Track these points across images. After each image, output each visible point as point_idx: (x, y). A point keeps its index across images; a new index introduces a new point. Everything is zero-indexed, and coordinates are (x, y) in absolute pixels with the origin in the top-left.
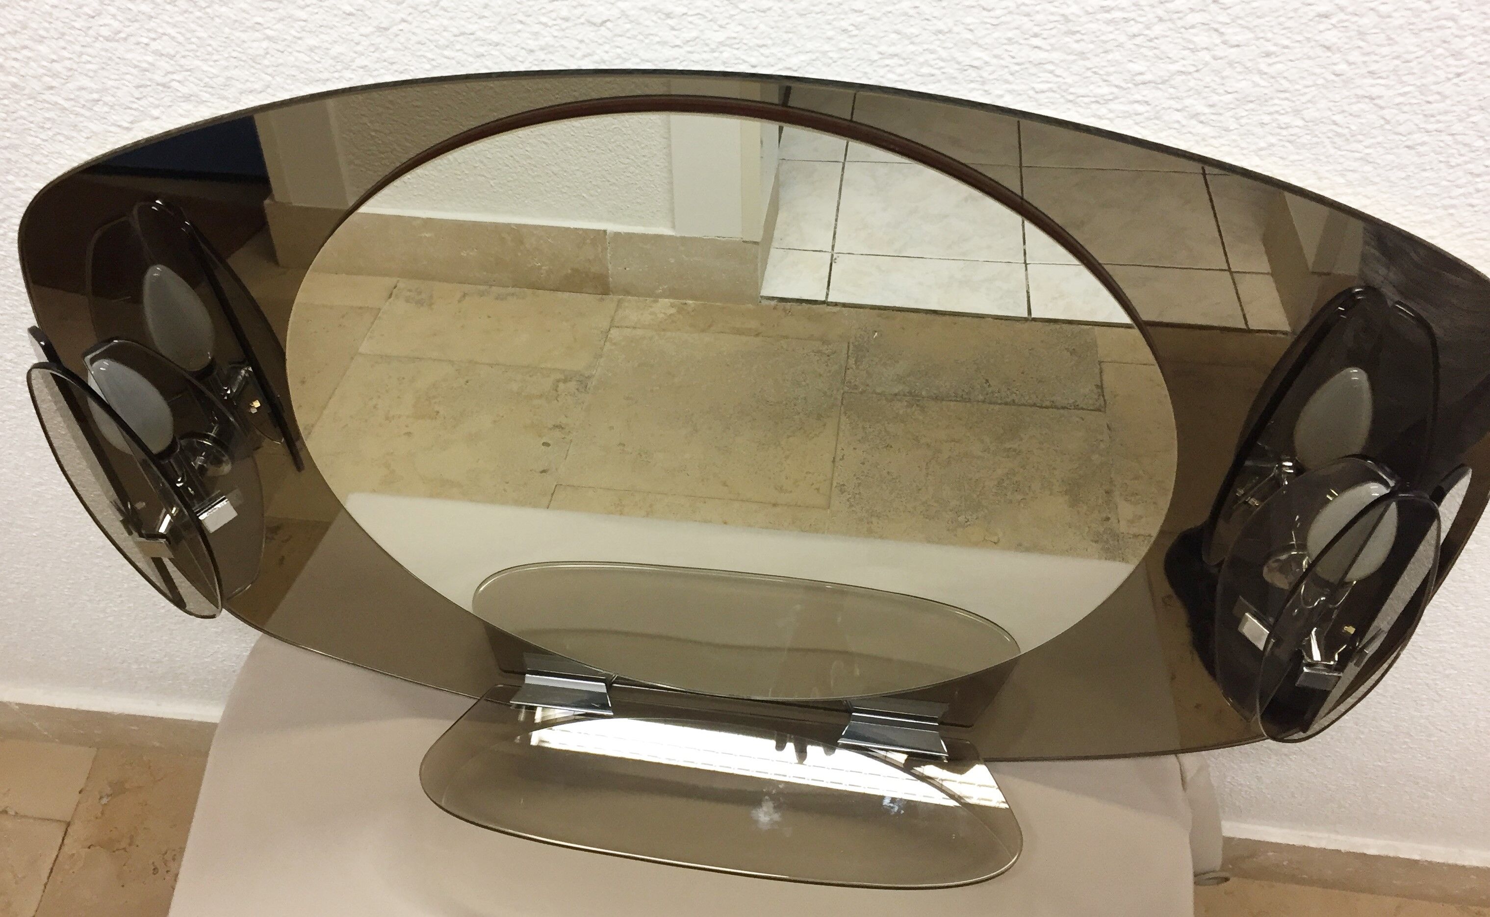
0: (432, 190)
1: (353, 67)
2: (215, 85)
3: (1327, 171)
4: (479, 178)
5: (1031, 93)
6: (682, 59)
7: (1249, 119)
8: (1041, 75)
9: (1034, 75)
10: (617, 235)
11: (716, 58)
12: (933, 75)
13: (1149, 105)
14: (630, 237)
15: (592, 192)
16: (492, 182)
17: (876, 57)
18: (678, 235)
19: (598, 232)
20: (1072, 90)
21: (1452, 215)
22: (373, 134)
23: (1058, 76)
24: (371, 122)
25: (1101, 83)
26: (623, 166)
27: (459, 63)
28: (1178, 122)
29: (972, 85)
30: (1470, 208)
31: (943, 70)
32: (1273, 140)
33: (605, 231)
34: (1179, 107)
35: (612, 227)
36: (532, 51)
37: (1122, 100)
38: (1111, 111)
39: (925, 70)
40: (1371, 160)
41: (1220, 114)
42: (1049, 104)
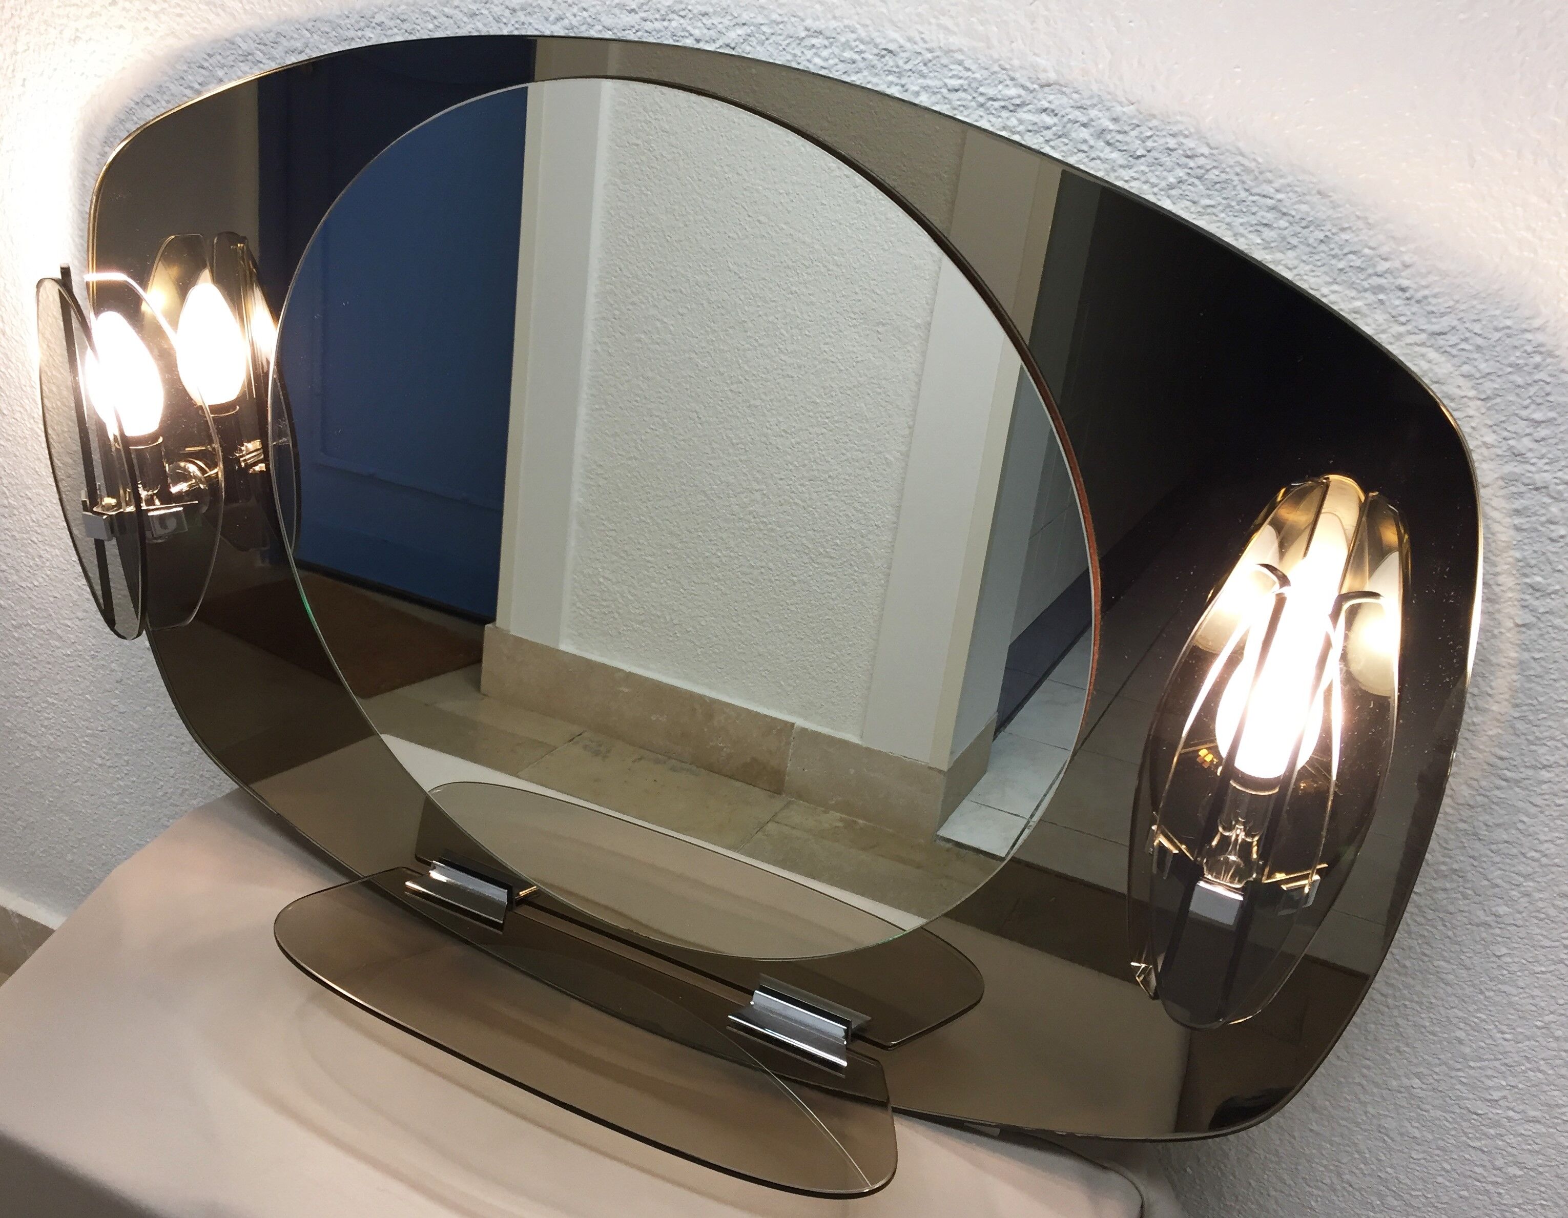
1: (373, 24)
2: (267, 43)
3: (1241, 224)
4: (688, 643)
5: (944, 91)
6: (637, 27)
7: (1155, 141)
8: (952, 67)
9: (946, 66)
10: (804, 730)
11: (666, 28)
12: (854, 62)
13: (1056, 115)
14: (816, 736)
15: (790, 682)
16: (699, 650)
17: (803, 34)
18: (865, 746)
19: (786, 723)
20: (982, 89)
21: (1381, 302)
22: (601, 580)
23: (968, 70)
24: (603, 568)
25: (1008, 82)
26: (827, 660)
27: (456, 23)
28: (1085, 141)
29: (891, 78)
30: (1400, 293)
31: (863, 55)
32: (1181, 173)
33: (793, 724)
34: (1084, 119)
35: (800, 722)
36: (514, 10)
37: (1030, 107)
38: (1021, 122)
39: (847, 54)
40: (1284, 210)
41: (1125, 132)
42: (961, 108)
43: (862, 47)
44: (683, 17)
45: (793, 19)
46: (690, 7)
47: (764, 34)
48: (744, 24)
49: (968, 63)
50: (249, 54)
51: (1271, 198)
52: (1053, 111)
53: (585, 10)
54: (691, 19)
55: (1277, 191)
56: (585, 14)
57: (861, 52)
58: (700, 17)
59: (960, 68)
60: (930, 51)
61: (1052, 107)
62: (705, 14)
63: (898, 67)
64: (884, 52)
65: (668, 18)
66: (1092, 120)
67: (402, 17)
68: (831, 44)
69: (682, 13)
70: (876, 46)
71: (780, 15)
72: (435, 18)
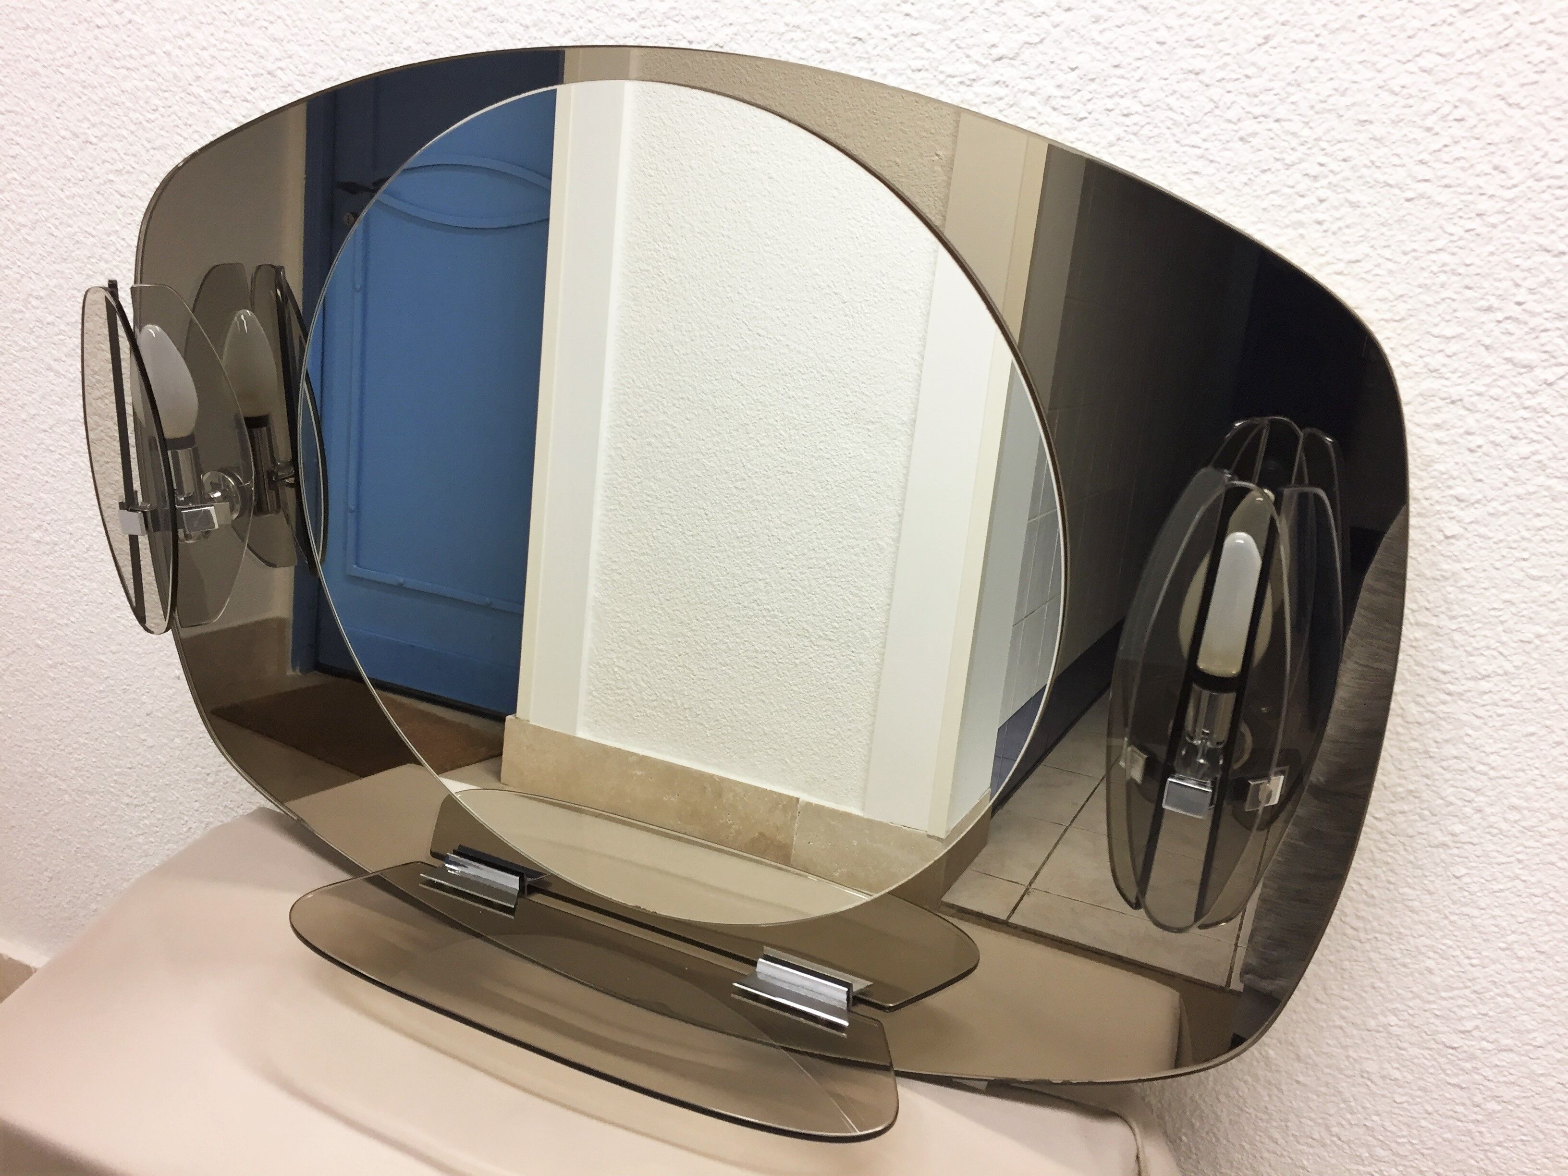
0: (654, 731)
3: (1175, 174)
4: (698, 727)
5: (909, 72)
7: (1095, 104)
9: (909, 49)
10: (809, 804)
11: (662, 33)
12: (828, 52)
13: (1007, 86)
14: (818, 811)
15: (794, 758)
16: (708, 733)
17: (783, 29)
18: (866, 817)
19: (791, 798)
20: (941, 68)
21: (1302, 236)
22: (616, 669)
23: (929, 51)
24: (618, 658)
25: (965, 59)
26: (828, 737)
28: (1034, 108)
29: (862, 64)
30: (1318, 227)
31: (836, 45)
32: (1119, 131)
33: (798, 799)
34: (1032, 88)
35: (804, 797)
37: (984, 81)
38: (977, 95)
39: (823, 45)
40: (1211, 158)
41: (1068, 97)
42: (925, 87)
43: (835, 37)
46: (683, 13)
47: (748, 31)
48: (731, 24)
49: (928, 45)
50: (289, 85)
51: (1199, 148)
52: (1004, 82)
53: (590, 21)
54: (684, 23)
55: (1204, 140)
56: (590, 26)
57: (834, 42)
58: (693, 21)
59: (921, 50)
60: (895, 36)
61: (1002, 79)
62: (696, 18)
63: (867, 53)
64: (855, 41)
65: (664, 23)
66: (1039, 89)
67: (427, 41)
68: (808, 36)
69: (676, 19)
70: (847, 35)
71: (763, 14)
72: (457, 39)
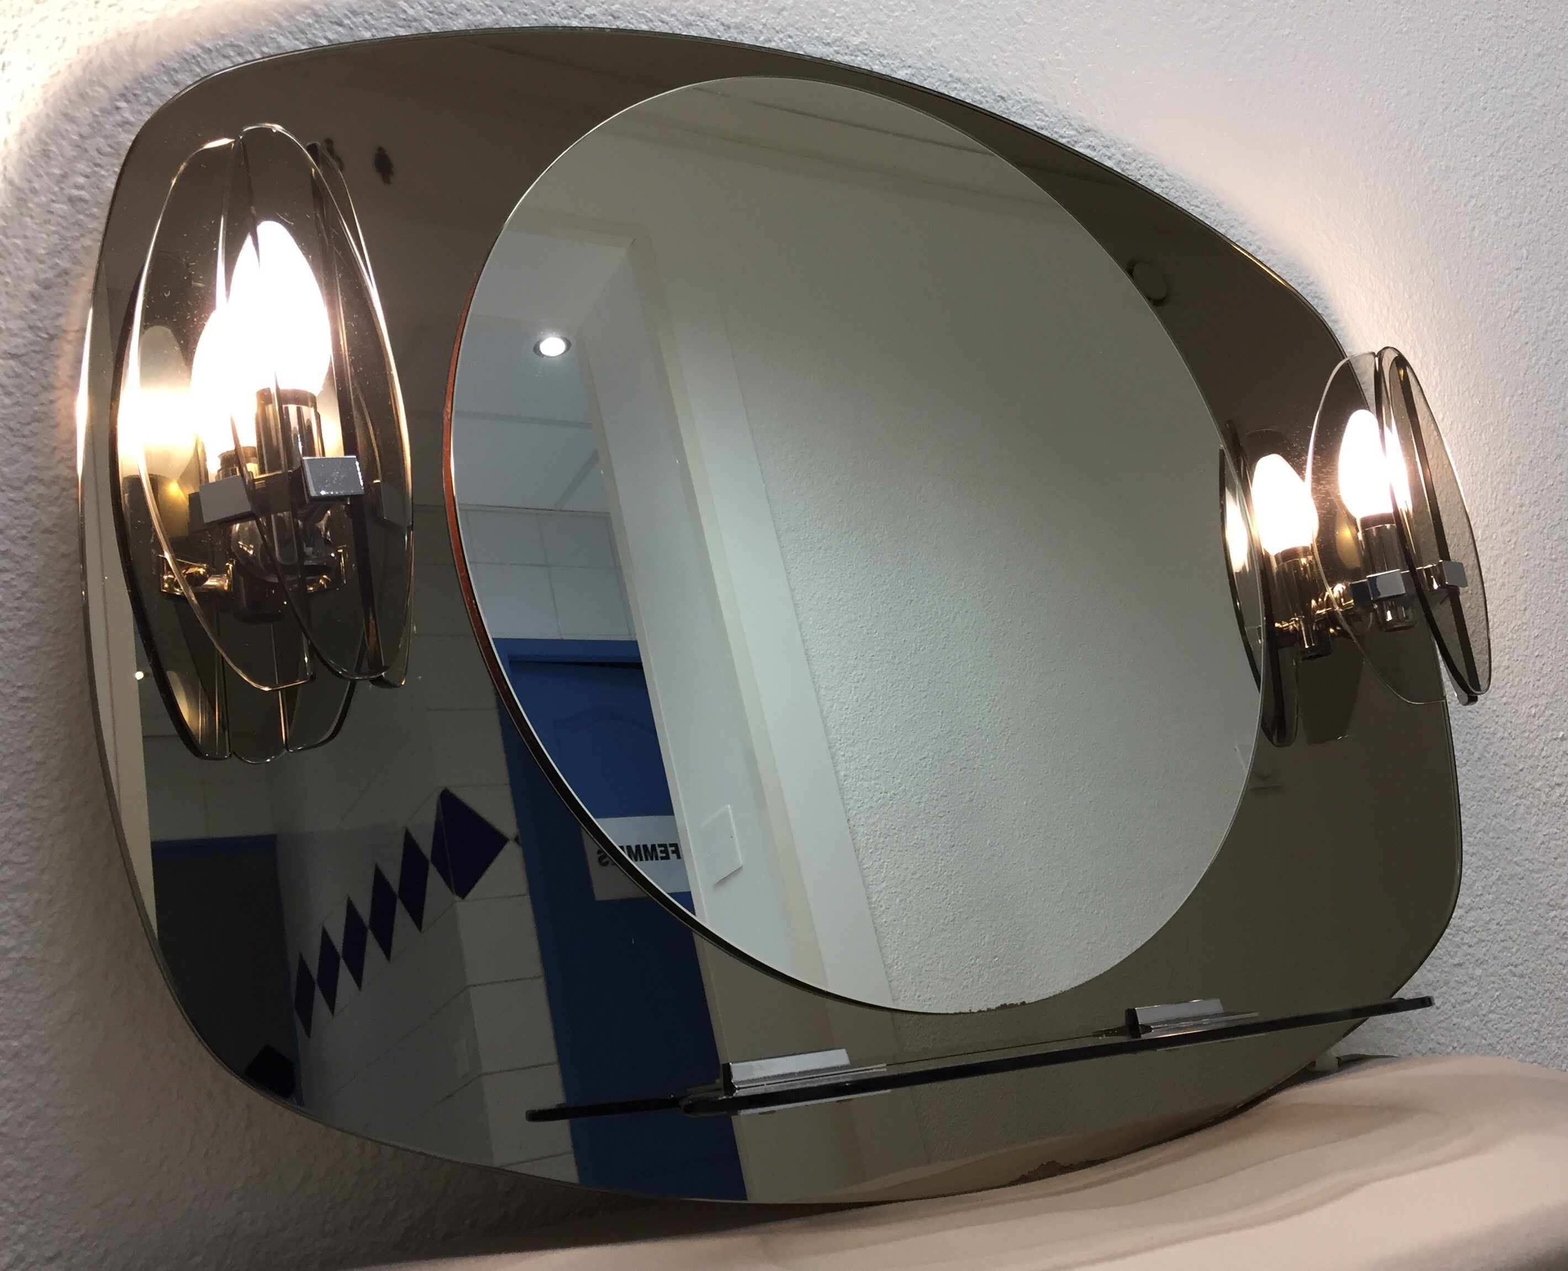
43: (985, 93)
44: (865, 55)
45: (942, 69)
46: (871, 49)
47: (923, 75)
48: (910, 67)
49: (1046, 111)
51: (1199, 208)
52: (1093, 147)
54: (872, 57)
55: (1201, 203)
56: (790, 40)
57: (986, 97)
58: (879, 57)
59: (1042, 115)
60: (1025, 101)
61: (1093, 144)
62: (883, 55)
63: (1008, 109)
64: (999, 99)
65: (855, 54)
66: (1113, 155)
67: (616, 15)
68: (966, 88)
69: (865, 52)
70: (994, 93)
